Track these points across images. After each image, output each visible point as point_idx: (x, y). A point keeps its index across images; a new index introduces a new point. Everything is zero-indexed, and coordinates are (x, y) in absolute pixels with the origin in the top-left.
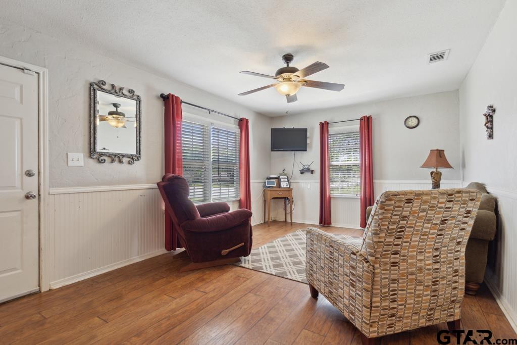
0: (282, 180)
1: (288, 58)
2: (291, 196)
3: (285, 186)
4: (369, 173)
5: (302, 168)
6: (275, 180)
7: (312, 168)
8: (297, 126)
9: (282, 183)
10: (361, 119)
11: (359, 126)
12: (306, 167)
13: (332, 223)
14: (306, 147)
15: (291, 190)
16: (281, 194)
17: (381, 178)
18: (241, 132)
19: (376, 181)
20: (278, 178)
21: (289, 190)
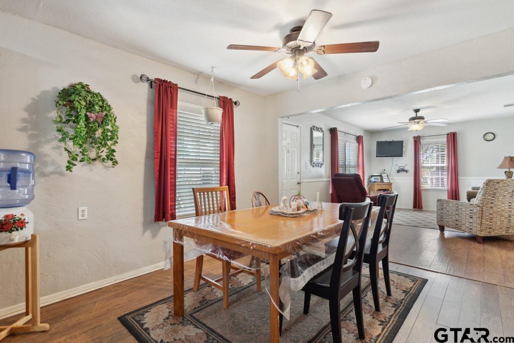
0: (384, 177)
1: (417, 111)
2: (391, 188)
3: (386, 181)
4: (454, 172)
5: (398, 169)
6: (379, 177)
7: (406, 168)
8: (396, 139)
9: (384, 179)
10: (448, 134)
11: (446, 139)
12: (402, 168)
13: (423, 207)
14: (402, 154)
15: (391, 184)
16: (384, 187)
17: (464, 176)
18: (359, 145)
19: (460, 178)
20: (380, 176)
21: (390, 184)
